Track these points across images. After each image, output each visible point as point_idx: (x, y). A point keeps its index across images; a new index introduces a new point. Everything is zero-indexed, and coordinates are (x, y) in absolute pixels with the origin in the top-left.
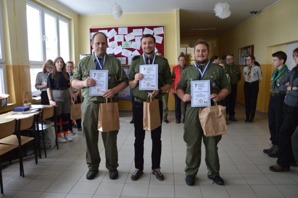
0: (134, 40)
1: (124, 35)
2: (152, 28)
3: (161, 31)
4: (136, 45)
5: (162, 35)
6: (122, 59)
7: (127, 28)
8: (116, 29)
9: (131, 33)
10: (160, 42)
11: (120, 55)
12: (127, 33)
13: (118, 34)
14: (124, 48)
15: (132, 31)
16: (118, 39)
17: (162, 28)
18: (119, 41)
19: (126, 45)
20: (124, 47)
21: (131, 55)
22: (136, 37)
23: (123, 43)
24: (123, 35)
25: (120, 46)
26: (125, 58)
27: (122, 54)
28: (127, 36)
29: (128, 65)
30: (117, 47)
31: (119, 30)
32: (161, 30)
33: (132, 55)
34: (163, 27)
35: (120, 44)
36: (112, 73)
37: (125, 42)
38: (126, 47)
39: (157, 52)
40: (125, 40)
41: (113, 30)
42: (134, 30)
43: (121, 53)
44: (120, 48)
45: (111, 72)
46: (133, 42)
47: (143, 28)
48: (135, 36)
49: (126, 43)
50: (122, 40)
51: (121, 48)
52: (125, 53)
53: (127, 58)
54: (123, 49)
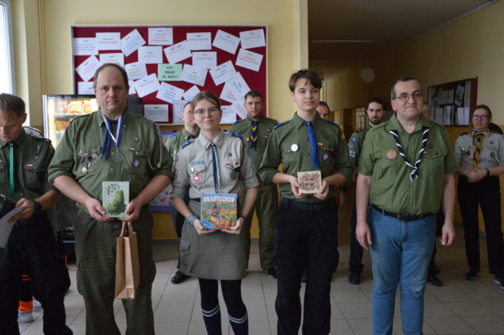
0: (189, 61)
1: (164, 47)
2: (235, 31)
3: (256, 39)
4: (195, 73)
5: (261, 50)
6: (157, 108)
7: (172, 29)
8: (144, 32)
9: (183, 43)
10: (256, 68)
11: (152, 99)
12: (171, 42)
13: (147, 44)
14: (164, 80)
15: (184, 38)
16: (147, 56)
17: (262, 30)
18: (152, 61)
19: (168, 72)
20: (164, 77)
21: (181, 98)
22: (194, 53)
23: (162, 68)
24: (161, 47)
25: (154, 75)
26: (166, 106)
27: (158, 96)
28: (171, 49)
29: (174, 124)
30: (145, 79)
31: (152, 33)
32: (259, 36)
33: (183, 99)
34: (264, 28)
35: (152, 69)
36: (142, 152)
37: (166, 65)
38: (169, 77)
39: (249, 93)
40: (165, 61)
41: (135, 34)
42: (189, 35)
43: (156, 93)
44: (152, 81)
45: (139, 152)
46: (186, 66)
47: (213, 30)
48: (192, 51)
49: (167, 68)
50: (158, 60)
51: (156, 81)
52: (165, 93)
53: (171, 107)
54: (160, 82)
